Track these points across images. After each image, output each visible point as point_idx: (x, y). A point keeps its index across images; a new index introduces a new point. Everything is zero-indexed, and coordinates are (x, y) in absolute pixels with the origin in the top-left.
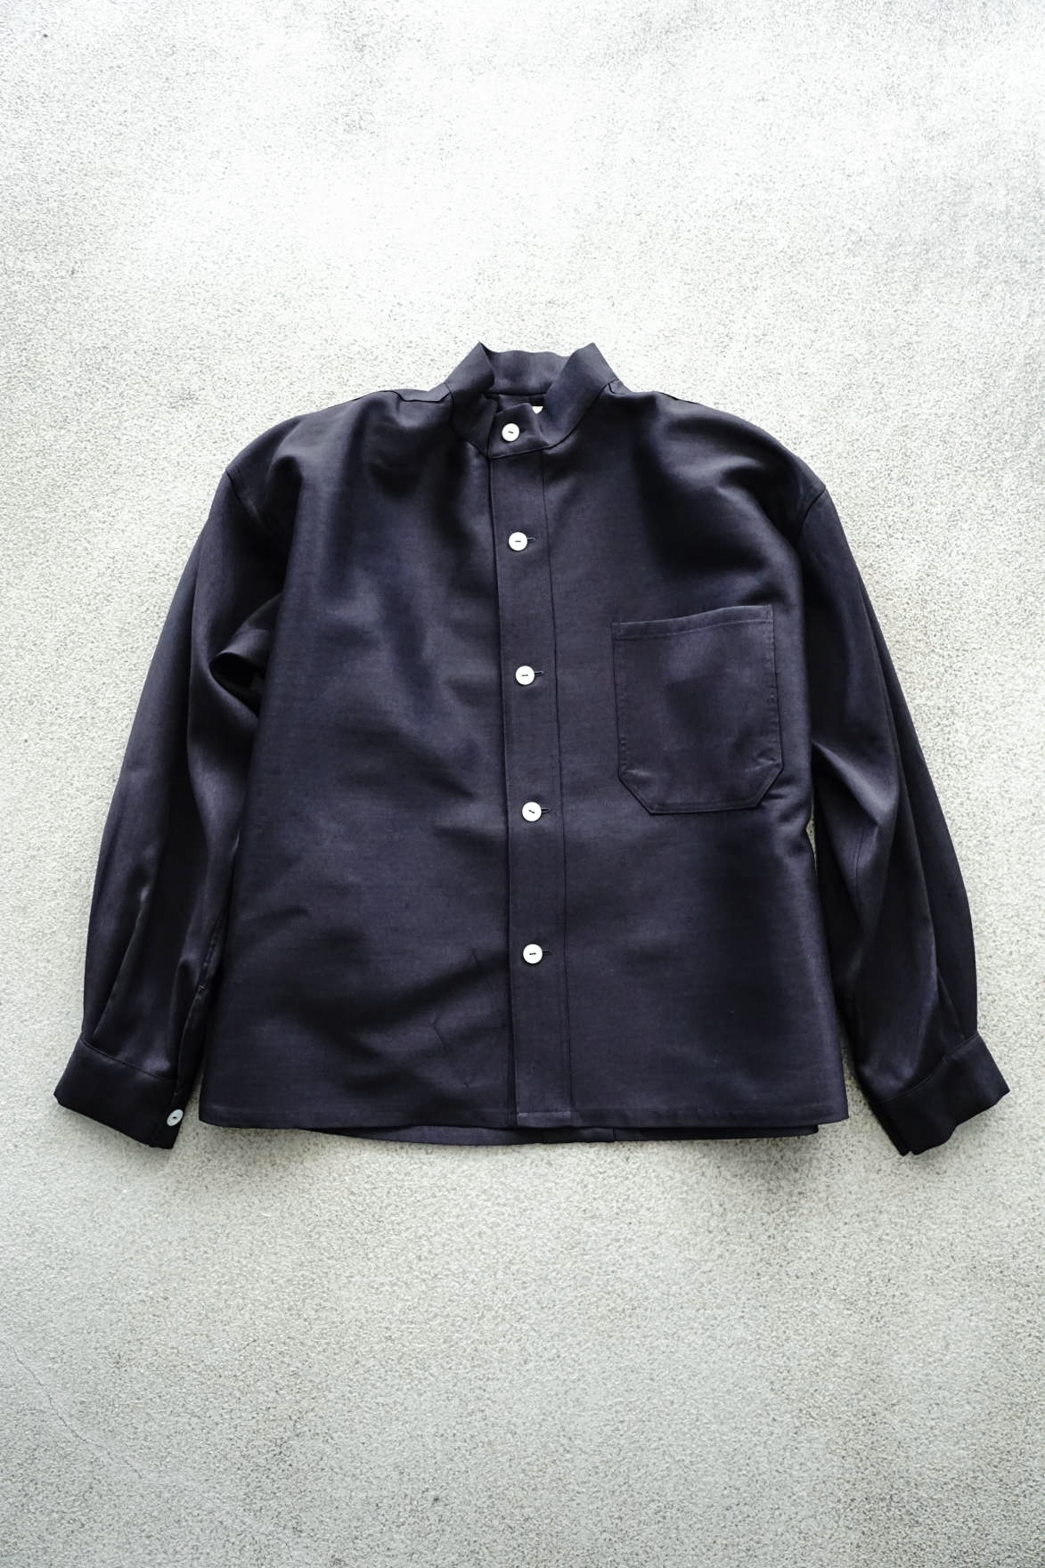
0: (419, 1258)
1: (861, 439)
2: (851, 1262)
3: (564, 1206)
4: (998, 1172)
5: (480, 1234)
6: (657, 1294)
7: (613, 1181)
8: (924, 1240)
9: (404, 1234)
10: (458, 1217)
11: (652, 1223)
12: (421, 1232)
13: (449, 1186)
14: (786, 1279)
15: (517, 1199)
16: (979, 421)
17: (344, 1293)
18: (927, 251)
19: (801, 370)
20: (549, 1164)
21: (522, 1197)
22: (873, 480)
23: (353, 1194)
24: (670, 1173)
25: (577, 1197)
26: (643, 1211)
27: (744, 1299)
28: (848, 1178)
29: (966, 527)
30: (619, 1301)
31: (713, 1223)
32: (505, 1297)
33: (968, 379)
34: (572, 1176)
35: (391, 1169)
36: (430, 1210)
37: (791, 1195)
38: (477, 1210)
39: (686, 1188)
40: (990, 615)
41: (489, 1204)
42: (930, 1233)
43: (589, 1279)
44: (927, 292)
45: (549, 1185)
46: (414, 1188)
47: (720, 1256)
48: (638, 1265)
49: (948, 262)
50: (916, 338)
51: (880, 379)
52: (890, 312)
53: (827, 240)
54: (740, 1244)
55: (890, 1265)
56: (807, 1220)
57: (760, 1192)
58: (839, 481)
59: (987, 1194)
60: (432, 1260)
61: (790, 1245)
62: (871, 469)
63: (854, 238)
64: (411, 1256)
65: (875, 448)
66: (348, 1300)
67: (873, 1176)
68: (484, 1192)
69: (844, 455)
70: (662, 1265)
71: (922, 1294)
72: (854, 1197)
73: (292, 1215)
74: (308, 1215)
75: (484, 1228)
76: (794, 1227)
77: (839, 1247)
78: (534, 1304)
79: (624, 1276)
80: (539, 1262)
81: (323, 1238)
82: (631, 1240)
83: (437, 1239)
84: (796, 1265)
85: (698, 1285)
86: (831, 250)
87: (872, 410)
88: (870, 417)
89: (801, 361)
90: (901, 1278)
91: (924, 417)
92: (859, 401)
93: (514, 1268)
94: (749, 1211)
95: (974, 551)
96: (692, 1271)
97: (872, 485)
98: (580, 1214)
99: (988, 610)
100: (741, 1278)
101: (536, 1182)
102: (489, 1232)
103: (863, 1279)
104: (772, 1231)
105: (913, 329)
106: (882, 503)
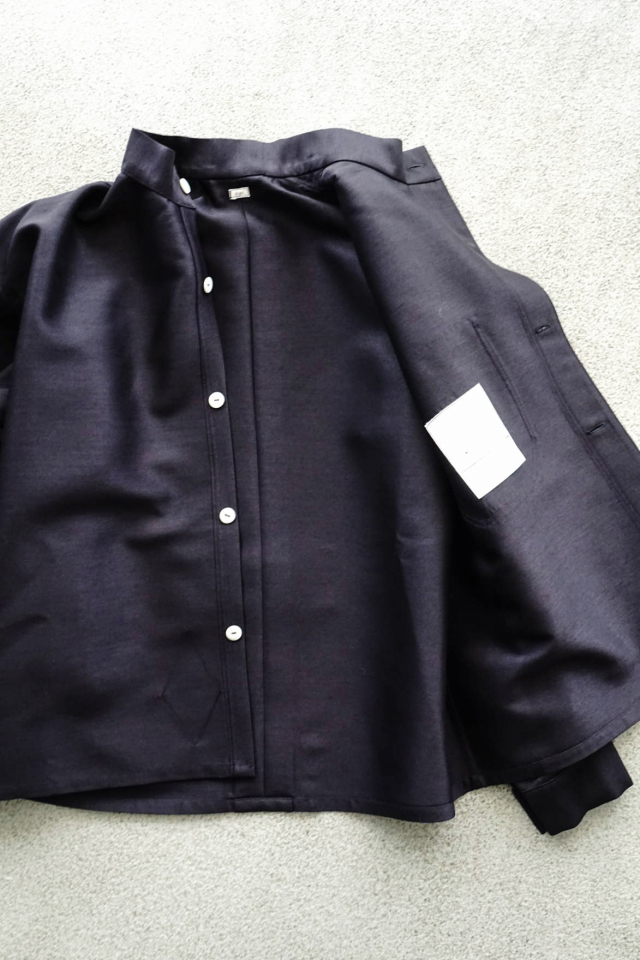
0: (135, 914)
1: (525, 217)
2: (494, 924)
3: (255, 870)
4: (623, 850)
5: (185, 893)
6: (331, 946)
7: (296, 851)
8: (558, 908)
9: (122, 894)
10: (167, 879)
11: (327, 886)
12: (136, 892)
13: (160, 853)
14: (439, 937)
15: (216, 864)
16: (632, 198)
17: (72, 944)
18: (596, 37)
19: (475, 155)
20: (243, 835)
21: (220, 862)
22: (533, 255)
23: (81, 859)
24: (343, 844)
25: (265, 863)
26: (320, 876)
27: (403, 952)
28: (493, 852)
29: (614, 295)
30: (299, 951)
31: (378, 887)
32: (205, 947)
33: (624, 159)
34: (262, 845)
35: (112, 838)
36: (144, 874)
37: (444, 865)
38: (183, 873)
39: (355, 858)
40: (632, 373)
41: (193, 868)
42: (563, 902)
43: (274, 932)
44: (593, 78)
45: (243, 853)
46: (132, 855)
47: (384, 916)
48: (315, 921)
49: (615, 48)
50: (580, 123)
51: (544, 162)
52: (558, 98)
53: (506, 30)
54: (401, 906)
55: (528, 928)
56: (457, 887)
57: (418, 862)
58: (503, 256)
59: (613, 869)
60: (145, 915)
61: (442, 908)
62: (532, 245)
63: (529, 28)
64: (128, 912)
65: (537, 225)
66: (75, 950)
67: (513, 851)
68: (189, 858)
69: (509, 232)
70: (335, 921)
71: (555, 954)
72: (497, 868)
73: (30, 878)
74: (44, 878)
75: (188, 888)
76: (446, 893)
77: (484, 910)
78: (229, 953)
79: (304, 930)
80: (233, 917)
81: (55, 898)
82: (310, 900)
83: (148, 898)
84: (448, 924)
85: (365, 939)
86: (508, 40)
87: (536, 191)
88: (534, 197)
89: (476, 147)
90: (537, 939)
91: (582, 196)
92: (525, 182)
93: (213, 922)
94: (408, 878)
95: (620, 317)
96: (361, 926)
97: (532, 258)
98: (268, 877)
99: (630, 370)
100: (401, 934)
101: (232, 850)
102: (193, 892)
103: (504, 939)
104: (427, 896)
105: (577, 114)
106: (540, 275)
